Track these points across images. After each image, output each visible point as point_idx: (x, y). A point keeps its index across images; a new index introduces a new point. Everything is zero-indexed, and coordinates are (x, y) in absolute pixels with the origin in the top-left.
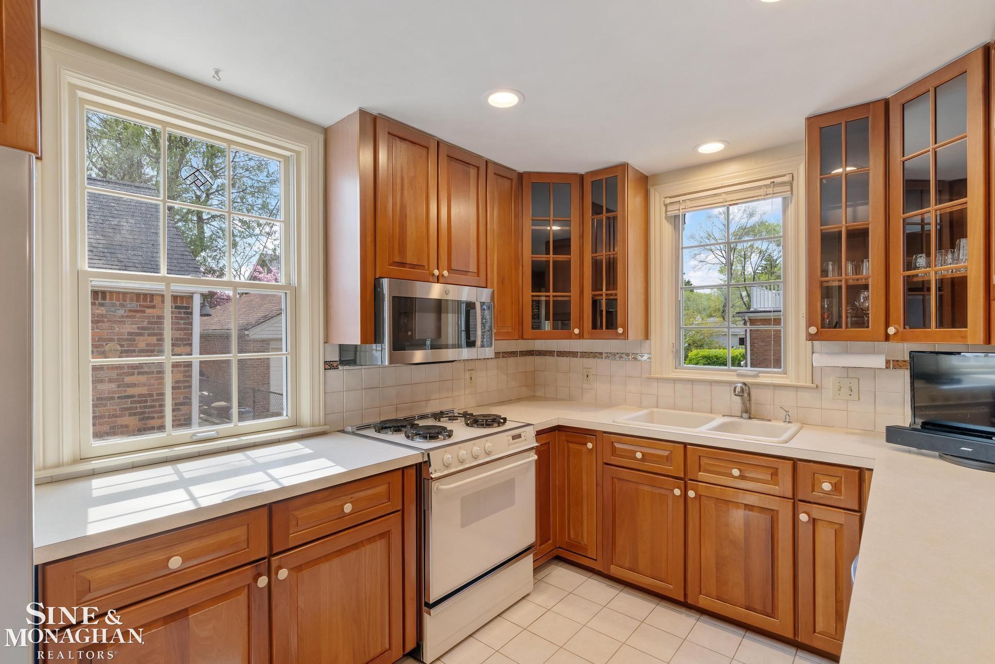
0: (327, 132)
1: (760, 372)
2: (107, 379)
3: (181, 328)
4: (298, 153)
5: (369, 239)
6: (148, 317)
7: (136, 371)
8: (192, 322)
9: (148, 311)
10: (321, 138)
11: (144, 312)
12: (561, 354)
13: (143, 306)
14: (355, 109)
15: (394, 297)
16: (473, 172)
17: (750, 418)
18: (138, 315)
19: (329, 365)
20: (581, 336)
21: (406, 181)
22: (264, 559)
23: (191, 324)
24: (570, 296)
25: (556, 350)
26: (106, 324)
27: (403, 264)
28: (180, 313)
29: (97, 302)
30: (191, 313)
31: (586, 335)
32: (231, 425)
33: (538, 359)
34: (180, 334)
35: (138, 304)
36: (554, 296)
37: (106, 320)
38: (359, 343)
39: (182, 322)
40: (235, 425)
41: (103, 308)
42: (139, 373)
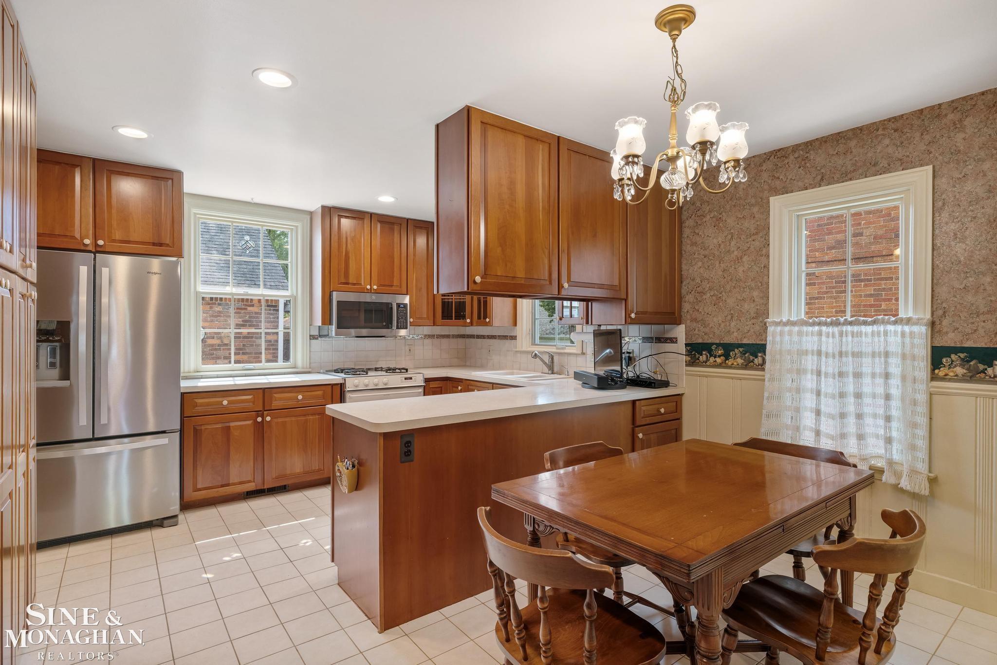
0: (311, 214)
1: (567, 346)
2: (222, 356)
3: (271, 321)
4: (297, 227)
5: (327, 272)
6: (249, 313)
7: (241, 352)
8: (278, 317)
9: (249, 308)
10: (308, 217)
11: (246, 309)
12: (479, 337)
13: (246, 305)
14: (320, 206)
15: (338, 301)
16: (396, 228)
17: (552, 373)
18: (243, 311)
19: (312, 337)
20: (471, 324)
21: (349, 239)
22: (261, 411)
23: (278, 318)
24: (465, 299)
25: (476, 334)
26: (222, 318)
27: (347, 283)
28: (270, 310)
29: (217, 302)
30: (278, 310)
31: (475, 323)
32: (262, 364)
33: (468, 340)
34: (270, 325)
35: (243, 303)
36: (455, 299)
37: (222, 315)
38: (321, 325)
39: (271, 316)
40: (263, 364)
41: (220, 307)
42: (244, 354)
